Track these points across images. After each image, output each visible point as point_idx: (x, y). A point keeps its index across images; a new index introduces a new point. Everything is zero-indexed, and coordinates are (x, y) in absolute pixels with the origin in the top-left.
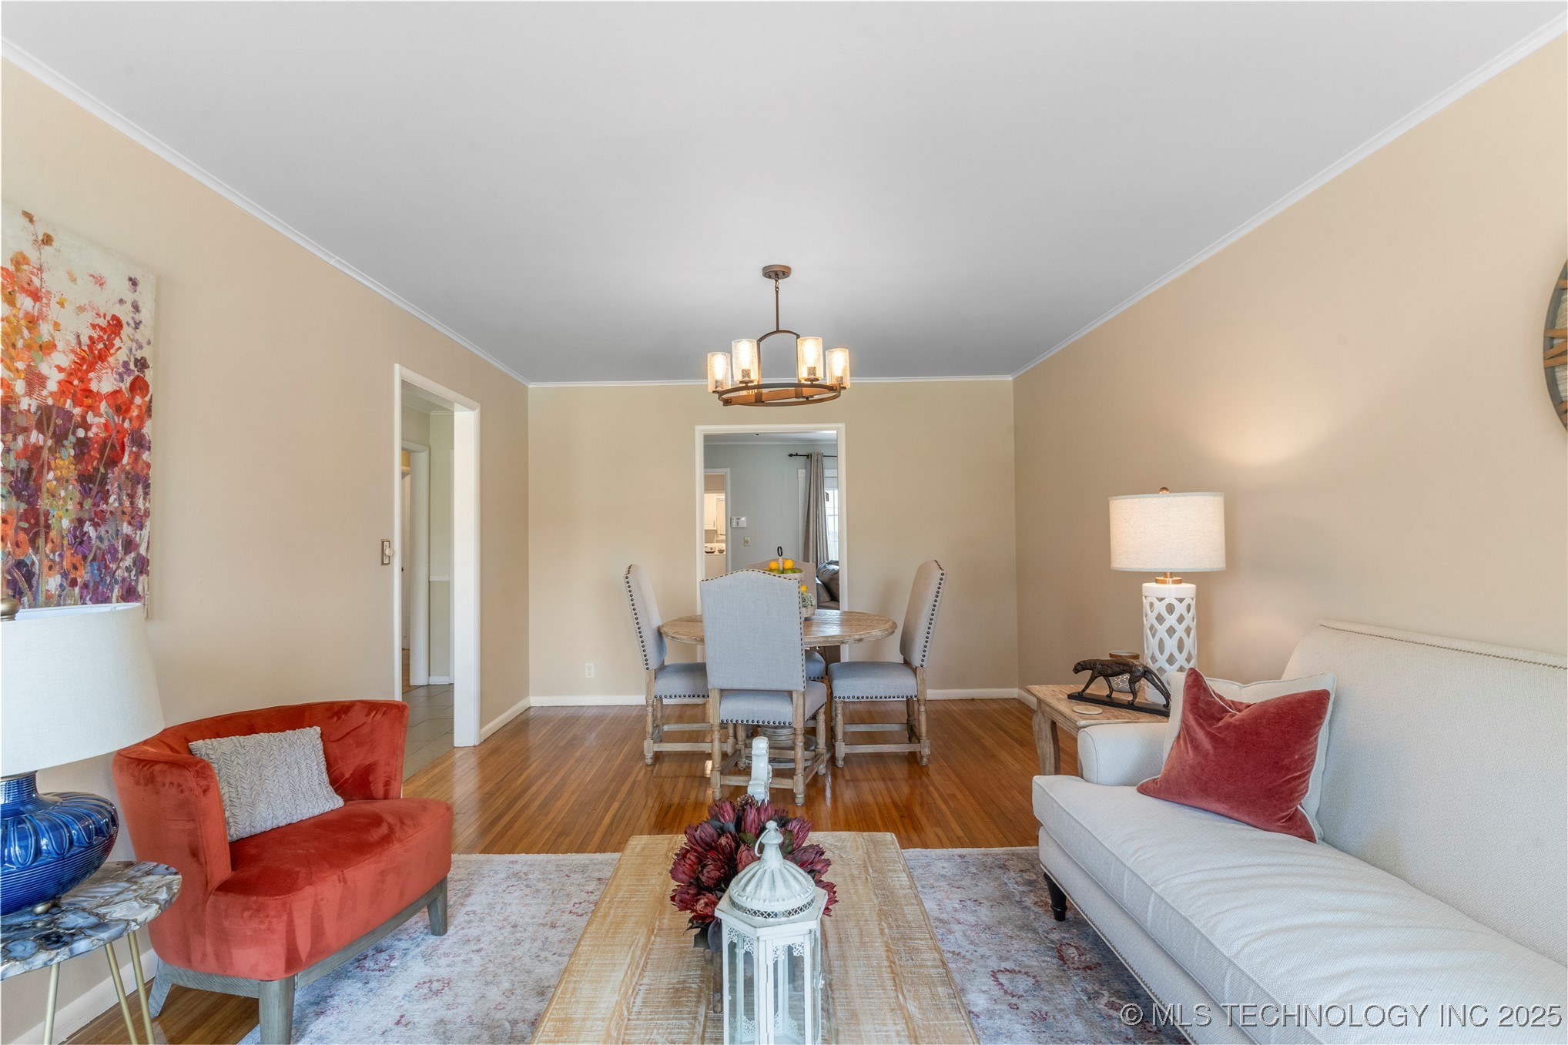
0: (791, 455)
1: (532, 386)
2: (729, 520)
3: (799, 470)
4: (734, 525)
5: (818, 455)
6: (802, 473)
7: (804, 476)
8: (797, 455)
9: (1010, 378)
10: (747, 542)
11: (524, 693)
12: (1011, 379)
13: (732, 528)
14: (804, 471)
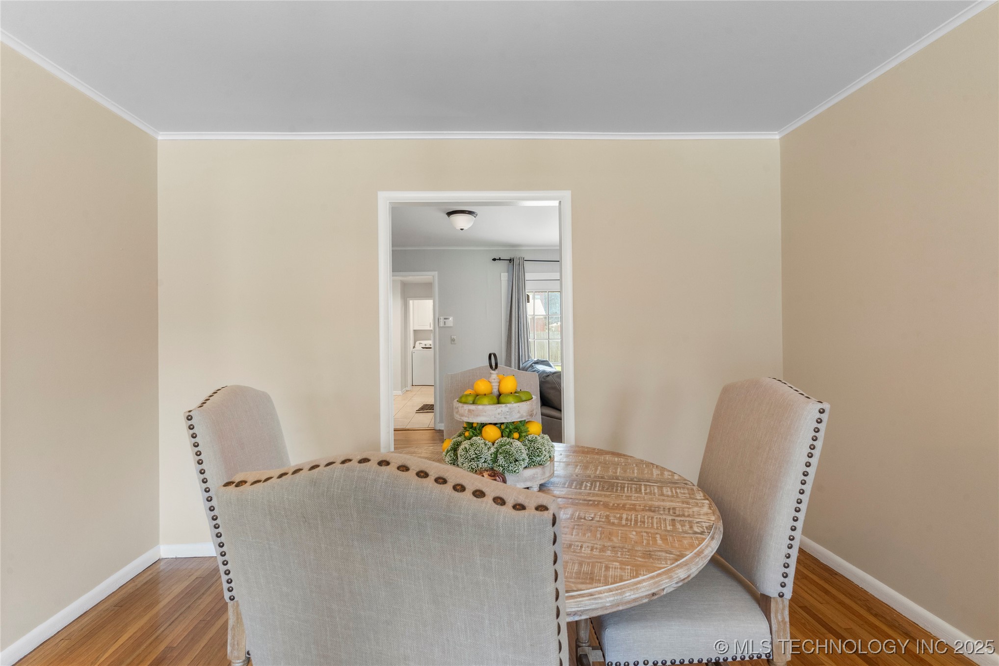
0: (494, 260)
1: (161, 136)
2: (437, 320)
3: (502, 274)
4: (442, 324)
5: (519, 259)
6: (504, 276)
7: (507, 279)
8: (500, 259)
9: (775, 136)
10: (453, 340)
11: (153, 540)
12: (777, 137)
13: (440, 327)
14: (507, 274)
